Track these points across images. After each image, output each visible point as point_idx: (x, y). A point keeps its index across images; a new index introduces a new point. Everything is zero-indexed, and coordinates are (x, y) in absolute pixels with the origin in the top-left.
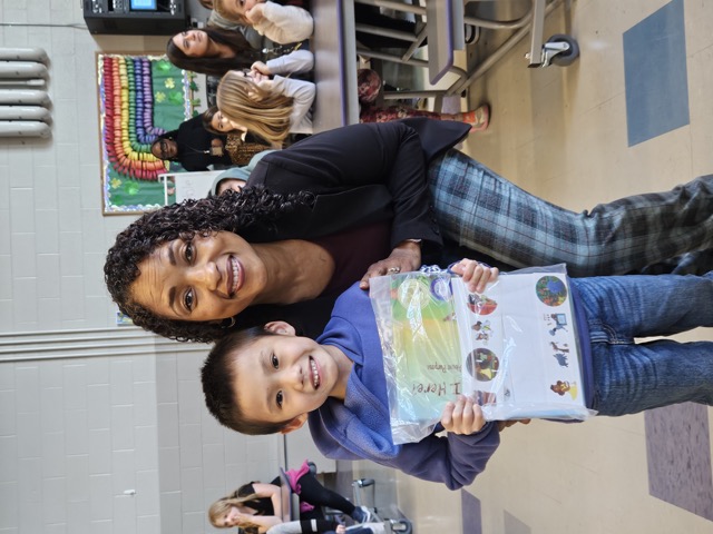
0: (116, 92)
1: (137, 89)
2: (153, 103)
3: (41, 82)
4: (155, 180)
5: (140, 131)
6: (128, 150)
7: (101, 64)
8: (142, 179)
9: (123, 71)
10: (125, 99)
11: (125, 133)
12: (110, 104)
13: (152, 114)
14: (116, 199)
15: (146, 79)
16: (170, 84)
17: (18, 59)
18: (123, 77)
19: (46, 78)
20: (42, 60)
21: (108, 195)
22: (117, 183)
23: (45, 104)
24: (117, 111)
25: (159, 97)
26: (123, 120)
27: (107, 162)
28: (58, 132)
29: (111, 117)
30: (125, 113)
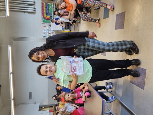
0: (44, 8)
1: (46, 7)
2: (48, 9)
3: (34, 5)
4: (48, 20)
5: (47, 13)
6: (45, 15)
7: (42, 3)
8: (47, 19)
9: (45, 5)
10: (45, 8)
11: (45, 13)
12: (43, 9)
13: (48, 11)
14: (43, 22)
15: (48, 6)
16: (51, 7)
17: (31, 2)
18: (45, 6)
19: (35, 5)
20: (34, 2)
21: (42, 21)
22: (44, 20)
23: (35, 8)
24: (44, 10)
25: (49, 9)
26: (45, 11)
27: (42, 17)
28: (36, 12)
29: (43, 11)
30: (45, 10)
